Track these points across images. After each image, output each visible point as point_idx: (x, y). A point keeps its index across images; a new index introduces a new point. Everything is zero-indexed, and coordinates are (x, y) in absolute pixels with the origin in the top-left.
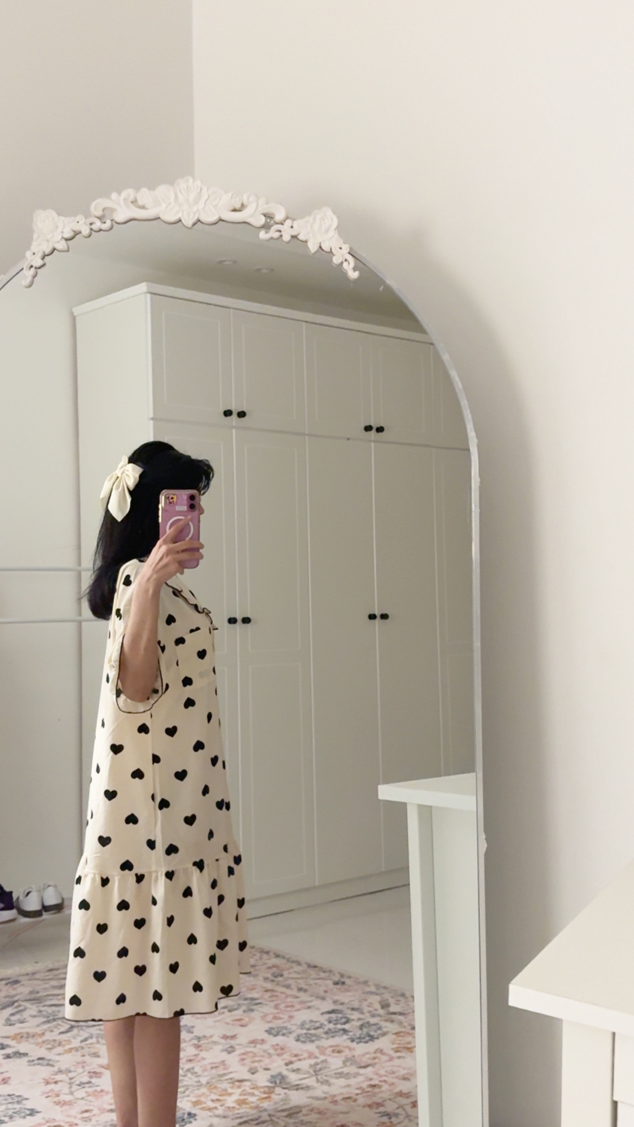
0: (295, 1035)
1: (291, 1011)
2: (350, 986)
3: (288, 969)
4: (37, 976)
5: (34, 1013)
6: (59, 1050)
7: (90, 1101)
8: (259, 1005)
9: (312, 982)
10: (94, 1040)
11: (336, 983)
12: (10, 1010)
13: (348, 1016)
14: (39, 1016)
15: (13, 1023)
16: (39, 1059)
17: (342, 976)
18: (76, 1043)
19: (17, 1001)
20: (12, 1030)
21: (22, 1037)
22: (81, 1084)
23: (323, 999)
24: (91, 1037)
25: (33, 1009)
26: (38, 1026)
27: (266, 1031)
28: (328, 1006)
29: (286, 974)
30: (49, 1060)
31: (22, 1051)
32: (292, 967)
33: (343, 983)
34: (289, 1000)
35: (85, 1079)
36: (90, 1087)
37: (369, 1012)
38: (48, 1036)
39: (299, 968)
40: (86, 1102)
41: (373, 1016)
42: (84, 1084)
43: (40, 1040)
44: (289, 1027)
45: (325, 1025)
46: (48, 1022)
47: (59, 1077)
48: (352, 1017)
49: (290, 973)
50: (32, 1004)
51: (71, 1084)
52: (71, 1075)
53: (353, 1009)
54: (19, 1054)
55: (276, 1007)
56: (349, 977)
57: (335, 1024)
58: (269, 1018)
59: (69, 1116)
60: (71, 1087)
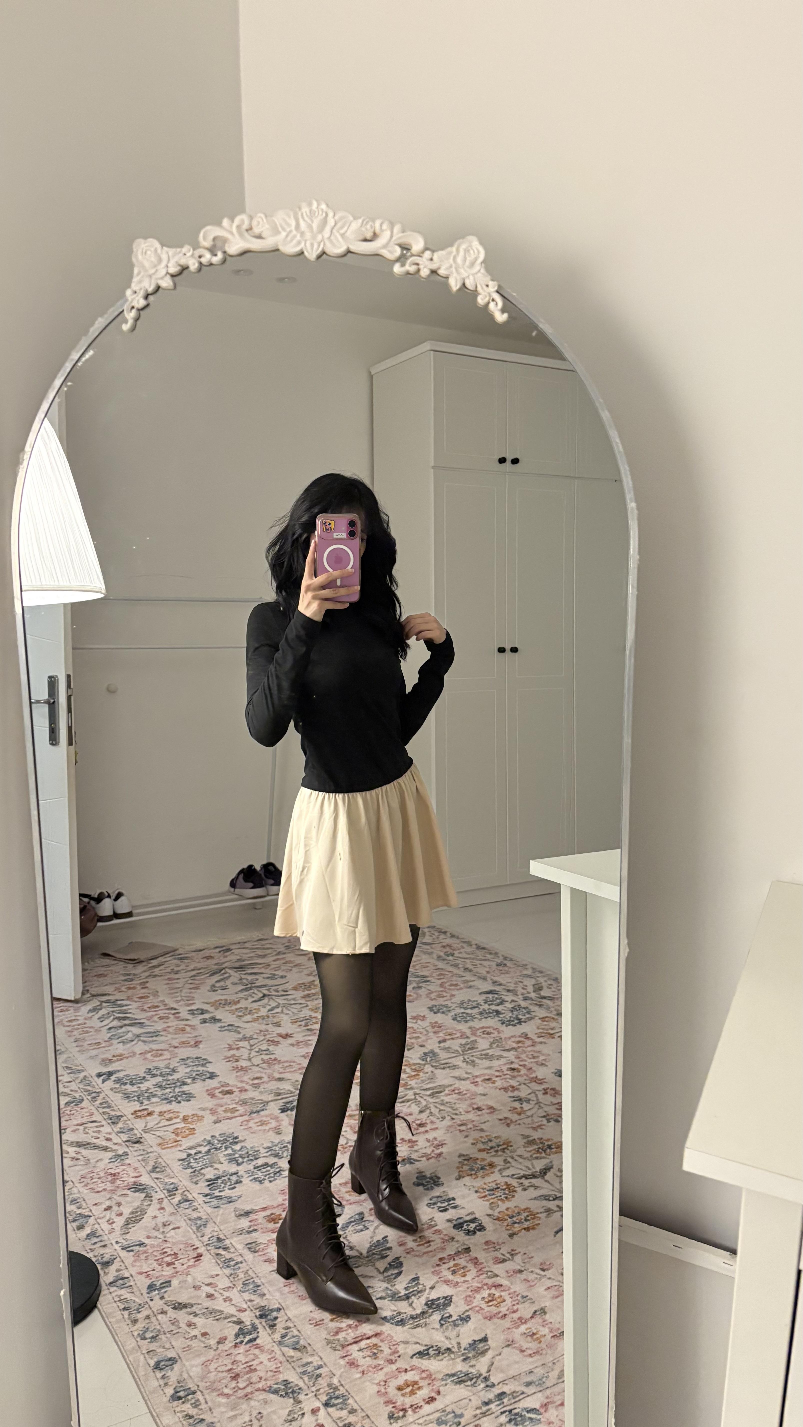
0: (453, 1013)
1: (454, 989)
2: (510, 968)
3: (459, 949)
4: (247, 945)
5: (236, 980)
6: (248, 1018)
7: (264, 1069)
8: (428, 983)
9: (478, 962)
10: (279, 1010)
11: (498, 965)
12: (217, 977)
13: (503, 997)
14: (240, 983)
15: (216, 989)
16: (229, 1025)
17: (505, 958)
18: (263, 1012)
19: (224, 968)
20: (216, 997)
21: (220, 1004)
22: (260, 1052)
23: (485, 979)
24: (277, 1007)
25: (235, 976)
26: (236, 993)
27: (429, 1008)
28: (487, 986)
29: (456, 953)
30: (238, 1027)
31: (217, 1017)
32: (463, 948)
33: (505, 965)
34: (454, 978)
35: (264, 1047)
36: (267, 1054)
37: (522, 994)
38: (243, 1004)
39: (469, 949)
40: (260, 1069)
41: (525, 999)
42: (262, 1051)
43: (234, 1007)
44: (450, 1005)
45: (481, 1005)
46: (246, 990)
47: (241, 1044)
48: (506, 998)
49: (460, 953)
50: (236, 972)
51: (251, 1050)
52: (252, 1042)
53: (508, 991)
54: (214, 1020)
55: (442, 985)
56: (511, 960)
57: (489, 1005)
58: (433, 996)
59: (242, 1081)
60: (250, 1054)
